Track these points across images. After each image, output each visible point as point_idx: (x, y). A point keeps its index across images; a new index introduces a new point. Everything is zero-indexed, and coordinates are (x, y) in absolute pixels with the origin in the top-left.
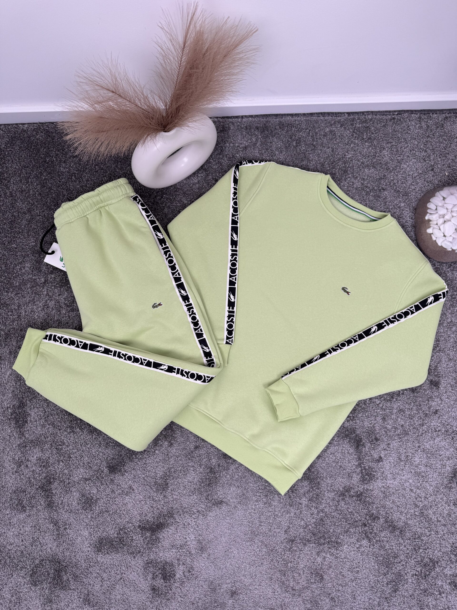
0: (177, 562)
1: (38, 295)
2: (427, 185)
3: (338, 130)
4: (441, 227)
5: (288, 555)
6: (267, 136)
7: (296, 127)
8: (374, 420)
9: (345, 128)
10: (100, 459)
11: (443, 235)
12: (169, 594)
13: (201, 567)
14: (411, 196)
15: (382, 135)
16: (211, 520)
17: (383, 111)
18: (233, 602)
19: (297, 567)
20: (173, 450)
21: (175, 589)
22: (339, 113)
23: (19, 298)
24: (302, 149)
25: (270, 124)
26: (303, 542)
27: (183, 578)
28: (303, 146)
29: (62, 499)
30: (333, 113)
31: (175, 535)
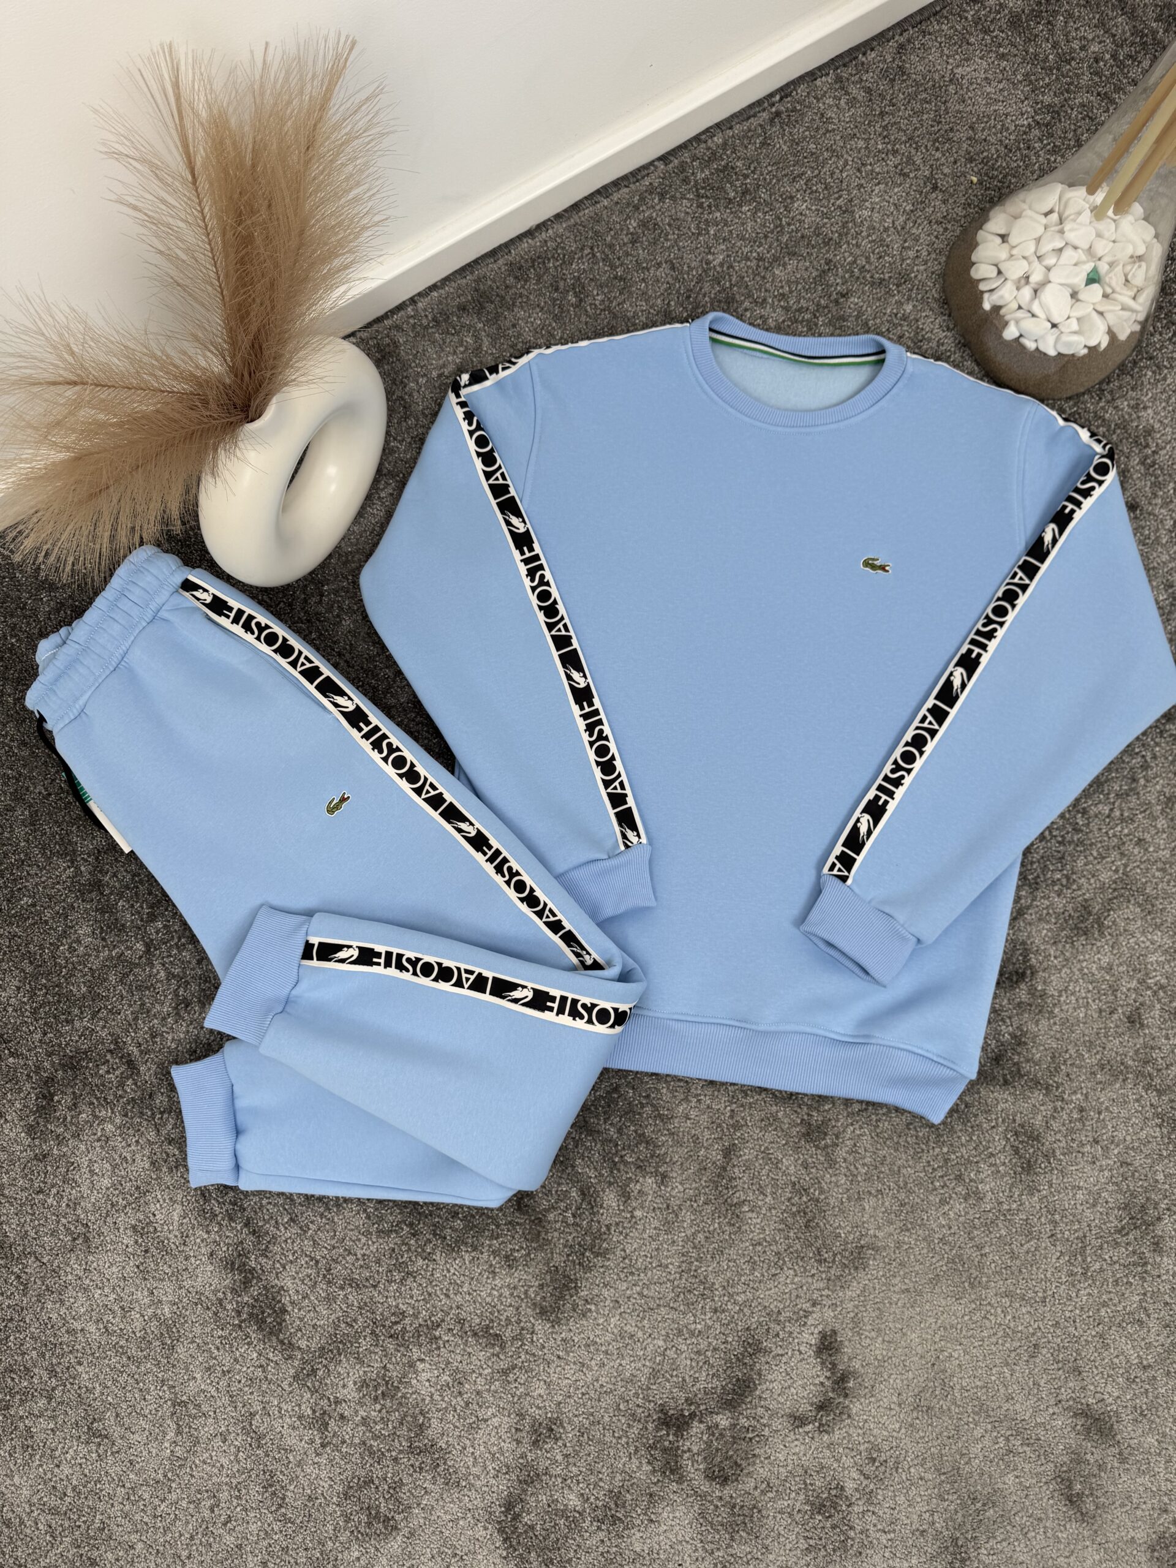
0: (828, 1453)
1: (148, 988)
2: (941, 230)
3: (659, 211)
4: (1036, 308)
5: (1088, 1290)
6: (497, 316)
7: (553, 257)
8: (1118, 856)
9: (673, 198)
10: (511, 1305)
11: (1049, 325)
12: (853, 1539)
13: (895, 1434)
14: (919, 277)
15: (770, 168)
16: (856, 1307)
17: (743, 109)
18: (1017, 1477)
19: (1125, 1308)
20: (677, 1189)
21: (860, 1520)
22: (639, 170)
23: (106, 1022)
24: (597, 303)
25: (489, 283)
26: (1107, 1242)
27: (865, 1482)
28: (595, 292)
29: (472, 1450)
30: (625, 178)
31: (792, 1390)
